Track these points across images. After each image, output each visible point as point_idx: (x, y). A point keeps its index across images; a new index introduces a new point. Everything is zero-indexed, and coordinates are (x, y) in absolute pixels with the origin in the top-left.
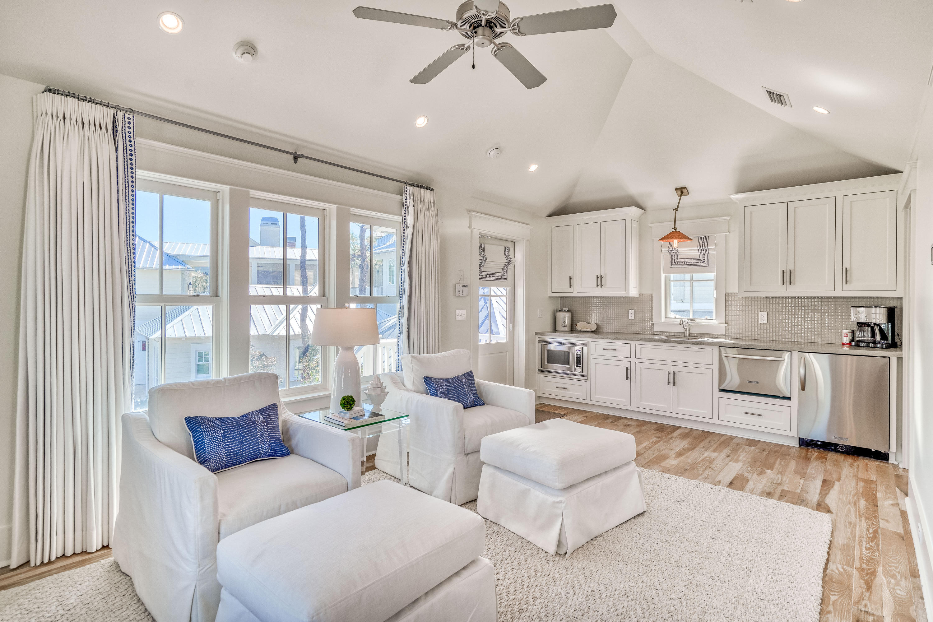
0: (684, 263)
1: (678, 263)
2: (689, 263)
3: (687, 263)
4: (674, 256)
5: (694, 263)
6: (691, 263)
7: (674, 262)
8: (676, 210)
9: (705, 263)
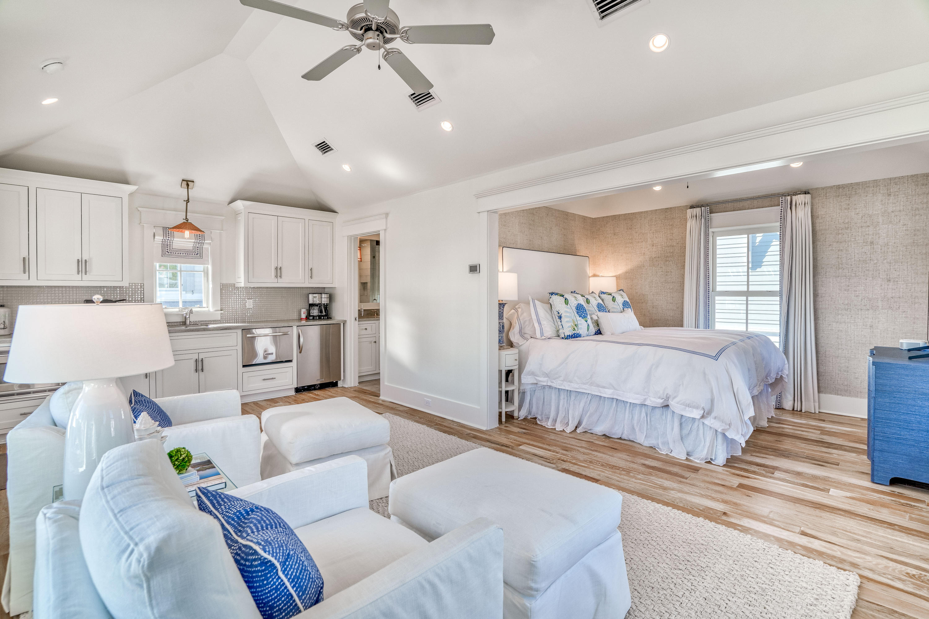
0: (178, 253)
1: (171, 253)
2: (183, 254)
3: (180, 254)
4: (167, 245)
5: (188, 254)
6: (185, 254)
7: (167, 252)
8: (188, 201)
9: (198, 255)
